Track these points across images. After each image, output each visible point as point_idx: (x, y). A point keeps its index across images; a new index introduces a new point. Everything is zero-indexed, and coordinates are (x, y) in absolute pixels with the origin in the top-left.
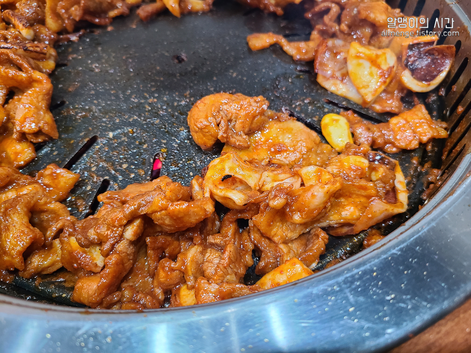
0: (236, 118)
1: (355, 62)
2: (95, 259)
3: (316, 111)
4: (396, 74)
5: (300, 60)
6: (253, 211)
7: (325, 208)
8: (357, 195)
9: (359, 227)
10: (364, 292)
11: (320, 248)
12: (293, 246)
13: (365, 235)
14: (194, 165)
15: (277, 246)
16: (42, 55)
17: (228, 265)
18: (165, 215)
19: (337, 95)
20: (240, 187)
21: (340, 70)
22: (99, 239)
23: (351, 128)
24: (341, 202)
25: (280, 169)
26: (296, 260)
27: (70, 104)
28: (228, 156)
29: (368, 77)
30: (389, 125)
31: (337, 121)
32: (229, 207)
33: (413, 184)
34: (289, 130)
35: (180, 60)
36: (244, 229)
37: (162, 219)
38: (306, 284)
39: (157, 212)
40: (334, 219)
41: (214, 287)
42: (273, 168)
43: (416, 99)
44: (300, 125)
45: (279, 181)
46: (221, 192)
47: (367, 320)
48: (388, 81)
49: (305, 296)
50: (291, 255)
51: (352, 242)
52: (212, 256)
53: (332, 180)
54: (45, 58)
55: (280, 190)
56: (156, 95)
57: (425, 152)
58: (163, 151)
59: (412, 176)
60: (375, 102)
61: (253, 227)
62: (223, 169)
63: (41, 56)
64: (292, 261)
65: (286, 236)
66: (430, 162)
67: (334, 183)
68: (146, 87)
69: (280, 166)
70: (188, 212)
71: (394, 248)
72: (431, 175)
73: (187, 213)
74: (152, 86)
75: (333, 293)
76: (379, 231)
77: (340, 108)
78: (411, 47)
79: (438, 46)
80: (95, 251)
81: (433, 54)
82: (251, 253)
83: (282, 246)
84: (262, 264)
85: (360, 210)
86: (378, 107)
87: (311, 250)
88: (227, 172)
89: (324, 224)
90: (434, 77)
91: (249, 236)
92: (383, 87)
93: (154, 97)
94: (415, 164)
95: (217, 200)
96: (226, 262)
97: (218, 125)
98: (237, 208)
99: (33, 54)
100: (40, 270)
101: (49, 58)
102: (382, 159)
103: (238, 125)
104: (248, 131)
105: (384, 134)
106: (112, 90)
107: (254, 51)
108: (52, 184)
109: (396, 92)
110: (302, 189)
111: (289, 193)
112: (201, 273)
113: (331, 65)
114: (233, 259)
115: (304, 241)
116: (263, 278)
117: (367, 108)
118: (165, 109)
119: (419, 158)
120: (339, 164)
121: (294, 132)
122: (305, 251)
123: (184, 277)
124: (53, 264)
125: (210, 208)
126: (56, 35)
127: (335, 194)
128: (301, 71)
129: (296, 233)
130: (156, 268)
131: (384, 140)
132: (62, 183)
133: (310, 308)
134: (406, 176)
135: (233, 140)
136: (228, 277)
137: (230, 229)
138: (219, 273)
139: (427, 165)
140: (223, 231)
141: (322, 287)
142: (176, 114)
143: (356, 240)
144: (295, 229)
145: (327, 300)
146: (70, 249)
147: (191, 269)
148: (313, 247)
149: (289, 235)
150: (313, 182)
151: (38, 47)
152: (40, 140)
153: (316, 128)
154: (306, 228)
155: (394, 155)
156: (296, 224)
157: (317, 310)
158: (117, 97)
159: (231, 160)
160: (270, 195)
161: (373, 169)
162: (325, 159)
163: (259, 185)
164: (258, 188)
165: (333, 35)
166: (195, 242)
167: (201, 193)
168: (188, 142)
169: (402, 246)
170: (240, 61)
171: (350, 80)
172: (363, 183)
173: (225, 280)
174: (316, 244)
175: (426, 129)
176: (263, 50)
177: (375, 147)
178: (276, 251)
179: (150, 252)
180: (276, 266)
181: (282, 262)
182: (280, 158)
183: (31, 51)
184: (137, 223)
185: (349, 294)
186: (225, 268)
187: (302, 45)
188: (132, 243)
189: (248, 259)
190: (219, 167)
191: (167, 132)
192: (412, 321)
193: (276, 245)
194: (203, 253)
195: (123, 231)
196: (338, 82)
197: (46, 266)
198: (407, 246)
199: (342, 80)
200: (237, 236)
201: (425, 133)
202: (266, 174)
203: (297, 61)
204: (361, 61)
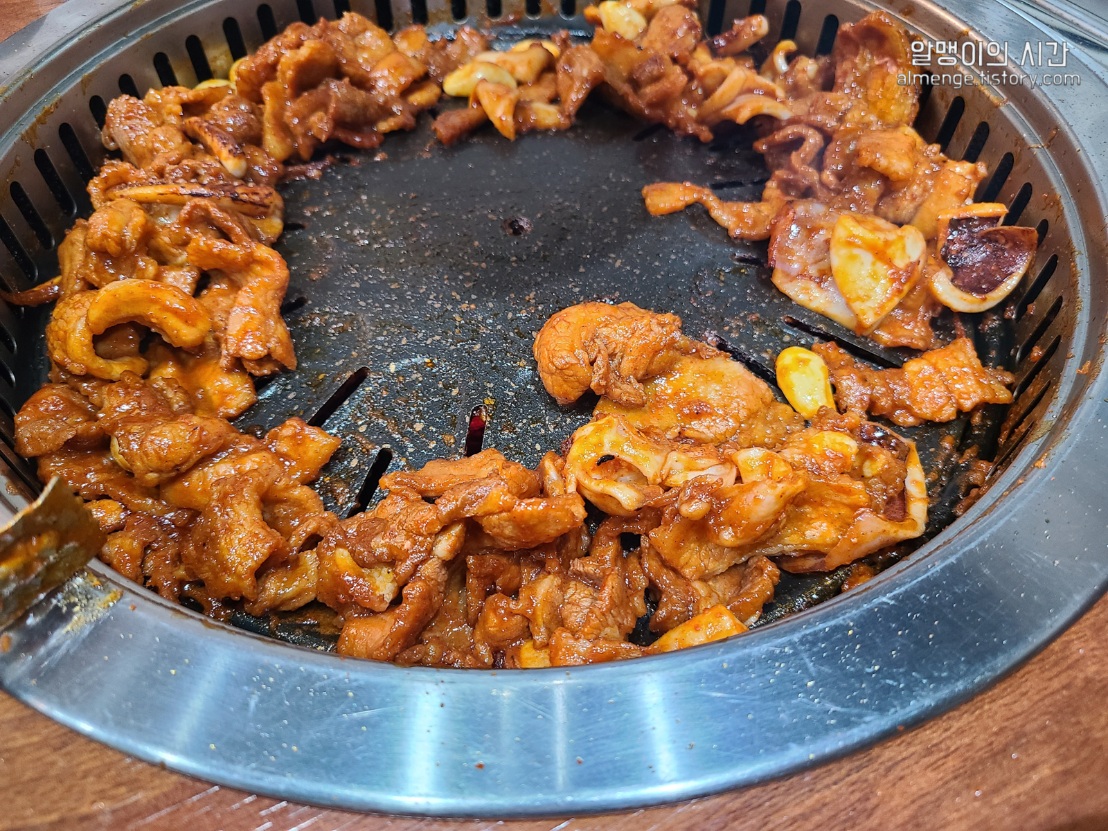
0: (624, 352)
1: (844, 252)
2: (378, 588)
3: (767, 340)
4: (923, 275)
5: (741, 238)
6: (649, 520)
7: (776, 521)
8: (835, 502)
9: (835, 560)
10: (832, 658)
11: (764, 591)
12: (717, 585)
13: (846, 574)
14: (543, 431)
15: (688, 585)
16: (262, 209)
17: (609, 610)
18: (506, 521)
19: (810, 311)
20: (628, 477)
21: (816, 262)
22: (391, 555)
23: (832, 375)
24: (806, 513)
25: (699, 449)
26: (722, 608)
27: (315, 305)
28: (609, 422)
29: (868, 280)
30: (903, 373)
31: (805, 362)
32: (609, 511)
33: (942, 486)
34: (717, 377)
35: (518, 231)
36: (630, 551)
37: (499, 526)
38: (740, 641)
39: (493, 514)
40: (791, 542)
41: (583, 646)
42: (686, 446)
43: (959, 324)
44: (737, 368)
45: (697, 470)
46: (596, 485)
47: (834, 701)
48: (906, 288)
49: (739, 660)
50: (713, 601)
51: (822, 585)
52: (579, 594)
53: (791, 475)
54: (266, 214)
55: (699, 487)
56: (474, 297)
57: (968, 427)
58: (487, 402)
59: (940, 472)
60: (880, 326)
61: (648, 549)
62: (600, 445)
63: (259, 210)
64: (715, 610)
65: (706, 569)
66: (975, 448)
67: (794, 480)
68: (456, 279)
69: (699, 443)
70: (546, 517)
71: (885, 595)
72: (975, 471)
73: (543, 519)
74: (467, 279)
75: (782, 657)
76: (871, 569)
77: (815, 334)
78: (955, 224)
79: (1006, 228)
80: (380, 574)
81: (996, 241)
82: (642, 593)
83: (697, 585)
84: (662, 613)
85: (838, 529)
86: (885, 337)
87: (748, 594)
88: (607, 450)
89: (774, 550)
90: (994, 285)
91: (641, 564)
92: (896, 300)
93: (471, 302)
94: (946, 449)
95: (588, 497)
96: (604, 604)
97: (592, 363)
98: (622, 513)
99: (246, 208)
100: (278, 603)
101: (273, 213)
102: (885, 437)
103: (626, 365)
104: (644, 376)
105: (893, 391)
106: (393, 281)
107: (655, 217)
108: (292, 453)
109: (921, 309)
110: (739, 487)
111: (716, 494)
112: (558, 621)
113: (800, 251)
114: (617, 601)
115: (736, 579)
116: (664, 637)
117: (866, 338)
118: (490, 324)
119: (955, 439)
120: (804, 446)
121: (725, 380)
122: (738, 596)
123: (528, 627)
124: (299, 595)
125: (580, 512)
126: (281, 166)
127: (794, 498)
128: (741, 260)
129: (723, 563)
130: (481, 610)
131: (893, 401)
132: (311, 453)
133: (746, 677)
134: (927, 472)
135: (616, 391)
136: (608, 630)
137: (608, 550)
138: (592, 623)
139: (969, 453)
140: (597, 552)
141: (765, 647)
142: (512, 334)
143: (829, 582)
144: (721, 556)
145: (774, 667)
146: (334, 569)
147: (542, 615)
148: (751, 588)
149: (711, 566)
150: (757, 476)
151: (256, 194)
152: (266, 372)
153: (766, 373)
154: (741, 555)
155: (910, 431)
156: (724, 547)
157: (758, 681)
158: (401, 297)
159: (614, 429)
160: (681, 494)
161: (865, 456)
162: (781, 432)
163: (661, 476)
164: (659, 480)
165: (807, 193)
166: (548, 568)
167: (561, 484)
168: (533, 388)
169: (897, 591)
170: (629, 237)
171: (834, 283)
172: (846, 482)
173: (602, 634)
174: (759, 583)
175: (971, 386)
176: (673, 215)
177: (873, 413)
178: (687, 592)
179: (471, 581)
180: (685, 618)
181: (696, 612)
182: (698, 427)
183: (244, 202)
184: (456, 530)
185: (807, 660)
186: (603, 614)
187: (746, 208)
188: (446, 564)
189: (638, 603)
190: (594, 440)
191: (495, 367)
192: (903, 707)
193: (687, 581)
194: (563, 588)
195: (433, 544)
196: (813, 285)
197: (288, 596)
198: (906, 591)
199: (819, 284)
200: (619, 563)
201: (968, 394)
202: (674, 456)
203: (736, 238)
204: (856, 251)
